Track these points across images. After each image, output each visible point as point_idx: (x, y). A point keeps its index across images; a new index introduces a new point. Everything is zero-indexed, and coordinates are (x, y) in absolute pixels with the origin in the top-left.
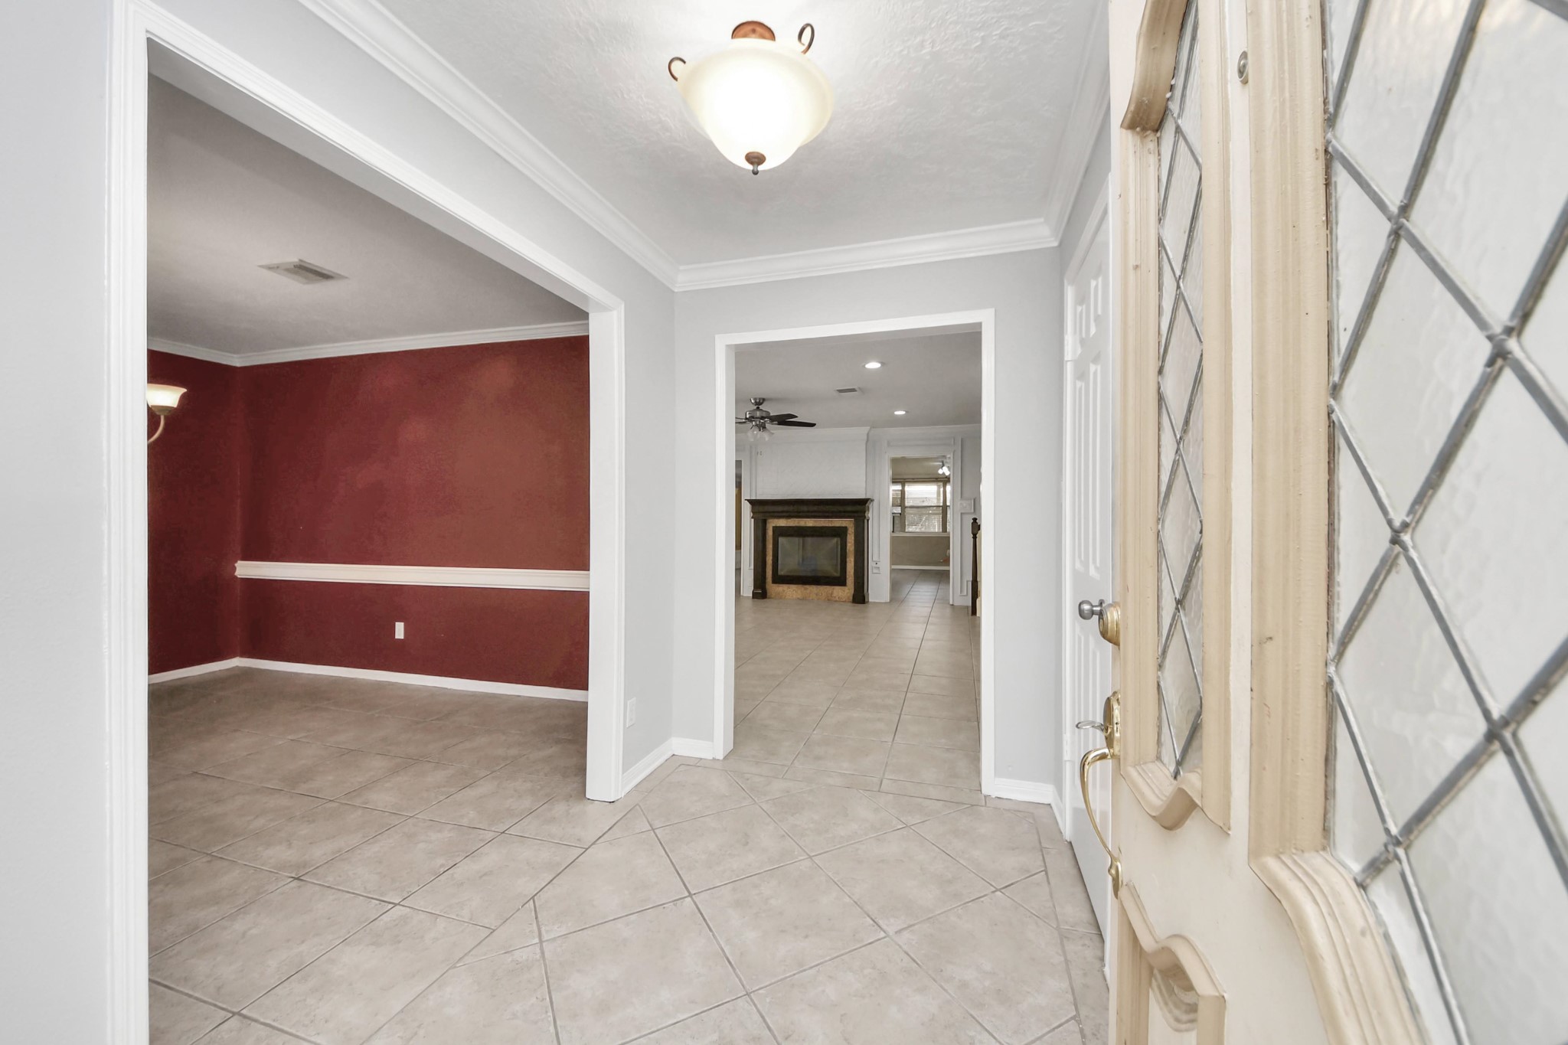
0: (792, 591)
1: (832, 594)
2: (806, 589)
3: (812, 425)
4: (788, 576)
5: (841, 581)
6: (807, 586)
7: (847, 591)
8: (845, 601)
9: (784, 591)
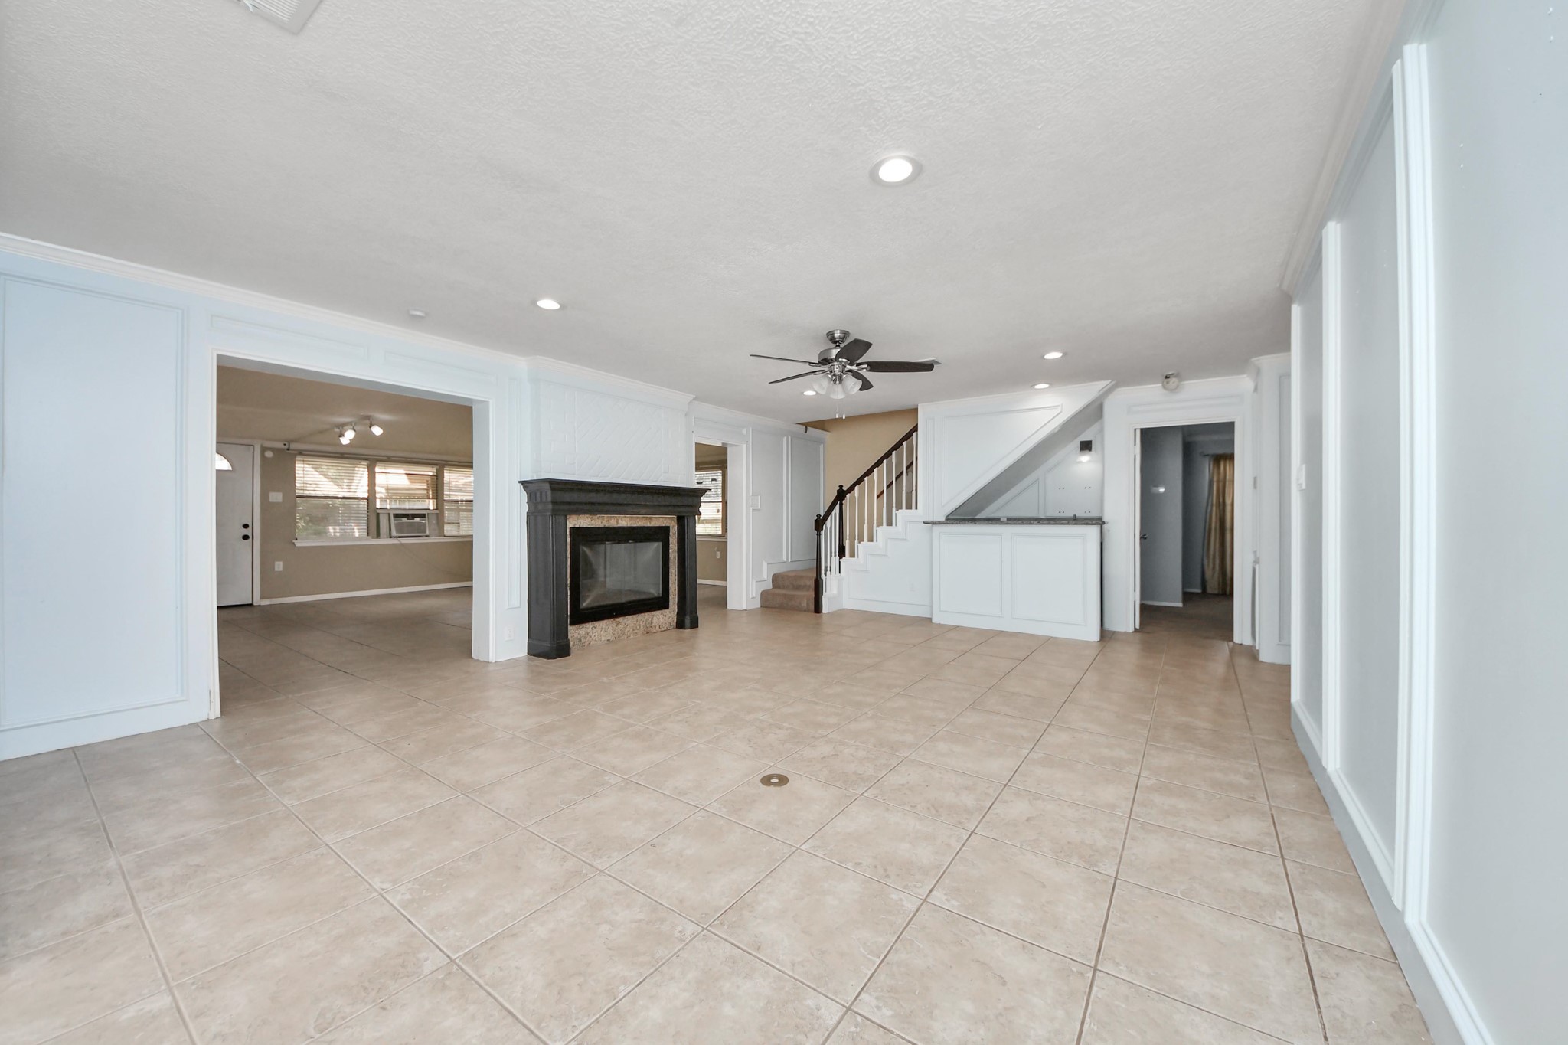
0: (599, 632)
1: (652, 623)
2: (618, 624)
3: (927, 367)
4: (592, 608)
5: (661, 603)
6: (621, 619)
7: (668, 615)
8: (667, 630)
9: (587, 633)
